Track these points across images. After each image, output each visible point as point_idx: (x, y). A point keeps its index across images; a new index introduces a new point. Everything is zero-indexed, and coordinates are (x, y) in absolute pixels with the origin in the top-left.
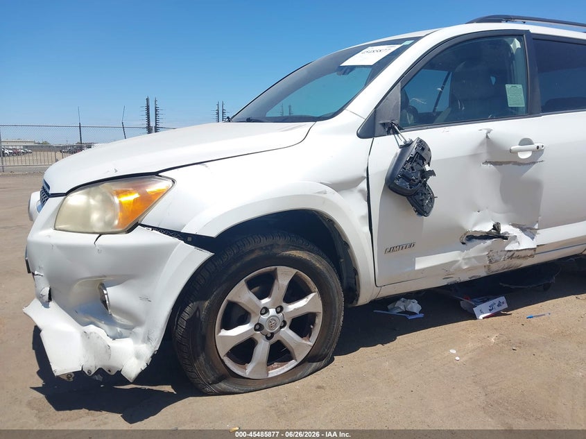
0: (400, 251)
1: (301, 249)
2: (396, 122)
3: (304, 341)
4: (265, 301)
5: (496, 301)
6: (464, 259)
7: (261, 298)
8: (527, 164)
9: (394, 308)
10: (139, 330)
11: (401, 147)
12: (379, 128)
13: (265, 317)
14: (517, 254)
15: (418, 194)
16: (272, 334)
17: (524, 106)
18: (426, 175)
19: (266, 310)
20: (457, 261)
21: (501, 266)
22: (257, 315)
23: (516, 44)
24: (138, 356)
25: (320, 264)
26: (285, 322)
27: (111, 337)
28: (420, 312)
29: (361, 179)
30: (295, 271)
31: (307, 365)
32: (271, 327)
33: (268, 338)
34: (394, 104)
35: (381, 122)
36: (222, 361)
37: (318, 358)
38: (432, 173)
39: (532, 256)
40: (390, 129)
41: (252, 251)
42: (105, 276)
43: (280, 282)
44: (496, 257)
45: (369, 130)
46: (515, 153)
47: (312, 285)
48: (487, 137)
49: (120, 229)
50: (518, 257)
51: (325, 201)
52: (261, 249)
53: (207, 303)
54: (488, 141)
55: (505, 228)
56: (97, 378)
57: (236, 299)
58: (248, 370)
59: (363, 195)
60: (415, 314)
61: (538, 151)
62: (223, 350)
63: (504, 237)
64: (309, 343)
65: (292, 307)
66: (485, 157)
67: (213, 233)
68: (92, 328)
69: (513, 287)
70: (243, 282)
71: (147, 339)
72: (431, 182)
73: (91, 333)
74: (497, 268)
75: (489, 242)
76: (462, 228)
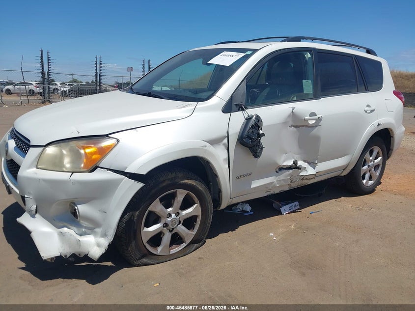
0: (244, 178)
1: (191, 179)
2: (244, 103)
3: (190, 232)
4: (170, 210)
5: (293, 204)
6: (277, 181)
7: (167, 208)
8: (313, 127)
9: (235, 209)
10: (98, 230)
11: (246, 119)
12: (234, 107)
13: (169, 219)
14: (305, 177)
15: (254, 146)
16: (173, 229)
17: (312, 93)
18: (260, 136)
19: (170, 215)
20: (273, 182)
21: (297, 184)
22: (165, 218)
23: (308, 55)
24: (99, 245)
25: (201, 187)
26: (180, 222)
27: (79, 235)
28: (251, 211)
29: (225, 137)
30: (186, 192)
31: (192, 245)
32: (172, 225)
33: (170, 231)
34: (242, 92)
35: (235, 104)
36: (145, 246)
37: (198, 241)
38: (263, 135)
39: (314, 178)
40: (240, 108)
41: (163, 181)
42: (76, 199)
43: (178, 198)
44: (295, 180)
45: (228, 108)
46: (307, 121)
47: (196, 199)
48: (292, 111)
49: (86, 170)
50: (306, 179)
51: (205, 151)
52: (169, 179)
53: (137, 213)
54: (293, 115)
55: (300, 163)
56: (70, 259)
57: (153, 210)
58: (159, 250)
59: (225, 147)
60: (248, 212)
61: (319, 119)
62: (145, 239)
63: (299, 168)
64: (193, 233)
65: (184, 212)
66: (291, 123)
67: (144, 172)
68: (65, 229)
69: (302, 196)
70: (158, 199)
71: (104, 235)
72: (263, 140)
73: (65, 233)
74: (295, 185)
75: (291, 171)
76: (276, 164)
